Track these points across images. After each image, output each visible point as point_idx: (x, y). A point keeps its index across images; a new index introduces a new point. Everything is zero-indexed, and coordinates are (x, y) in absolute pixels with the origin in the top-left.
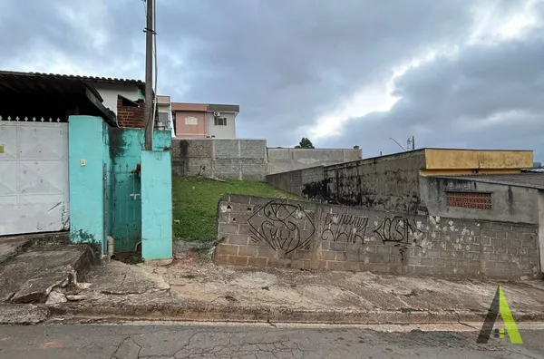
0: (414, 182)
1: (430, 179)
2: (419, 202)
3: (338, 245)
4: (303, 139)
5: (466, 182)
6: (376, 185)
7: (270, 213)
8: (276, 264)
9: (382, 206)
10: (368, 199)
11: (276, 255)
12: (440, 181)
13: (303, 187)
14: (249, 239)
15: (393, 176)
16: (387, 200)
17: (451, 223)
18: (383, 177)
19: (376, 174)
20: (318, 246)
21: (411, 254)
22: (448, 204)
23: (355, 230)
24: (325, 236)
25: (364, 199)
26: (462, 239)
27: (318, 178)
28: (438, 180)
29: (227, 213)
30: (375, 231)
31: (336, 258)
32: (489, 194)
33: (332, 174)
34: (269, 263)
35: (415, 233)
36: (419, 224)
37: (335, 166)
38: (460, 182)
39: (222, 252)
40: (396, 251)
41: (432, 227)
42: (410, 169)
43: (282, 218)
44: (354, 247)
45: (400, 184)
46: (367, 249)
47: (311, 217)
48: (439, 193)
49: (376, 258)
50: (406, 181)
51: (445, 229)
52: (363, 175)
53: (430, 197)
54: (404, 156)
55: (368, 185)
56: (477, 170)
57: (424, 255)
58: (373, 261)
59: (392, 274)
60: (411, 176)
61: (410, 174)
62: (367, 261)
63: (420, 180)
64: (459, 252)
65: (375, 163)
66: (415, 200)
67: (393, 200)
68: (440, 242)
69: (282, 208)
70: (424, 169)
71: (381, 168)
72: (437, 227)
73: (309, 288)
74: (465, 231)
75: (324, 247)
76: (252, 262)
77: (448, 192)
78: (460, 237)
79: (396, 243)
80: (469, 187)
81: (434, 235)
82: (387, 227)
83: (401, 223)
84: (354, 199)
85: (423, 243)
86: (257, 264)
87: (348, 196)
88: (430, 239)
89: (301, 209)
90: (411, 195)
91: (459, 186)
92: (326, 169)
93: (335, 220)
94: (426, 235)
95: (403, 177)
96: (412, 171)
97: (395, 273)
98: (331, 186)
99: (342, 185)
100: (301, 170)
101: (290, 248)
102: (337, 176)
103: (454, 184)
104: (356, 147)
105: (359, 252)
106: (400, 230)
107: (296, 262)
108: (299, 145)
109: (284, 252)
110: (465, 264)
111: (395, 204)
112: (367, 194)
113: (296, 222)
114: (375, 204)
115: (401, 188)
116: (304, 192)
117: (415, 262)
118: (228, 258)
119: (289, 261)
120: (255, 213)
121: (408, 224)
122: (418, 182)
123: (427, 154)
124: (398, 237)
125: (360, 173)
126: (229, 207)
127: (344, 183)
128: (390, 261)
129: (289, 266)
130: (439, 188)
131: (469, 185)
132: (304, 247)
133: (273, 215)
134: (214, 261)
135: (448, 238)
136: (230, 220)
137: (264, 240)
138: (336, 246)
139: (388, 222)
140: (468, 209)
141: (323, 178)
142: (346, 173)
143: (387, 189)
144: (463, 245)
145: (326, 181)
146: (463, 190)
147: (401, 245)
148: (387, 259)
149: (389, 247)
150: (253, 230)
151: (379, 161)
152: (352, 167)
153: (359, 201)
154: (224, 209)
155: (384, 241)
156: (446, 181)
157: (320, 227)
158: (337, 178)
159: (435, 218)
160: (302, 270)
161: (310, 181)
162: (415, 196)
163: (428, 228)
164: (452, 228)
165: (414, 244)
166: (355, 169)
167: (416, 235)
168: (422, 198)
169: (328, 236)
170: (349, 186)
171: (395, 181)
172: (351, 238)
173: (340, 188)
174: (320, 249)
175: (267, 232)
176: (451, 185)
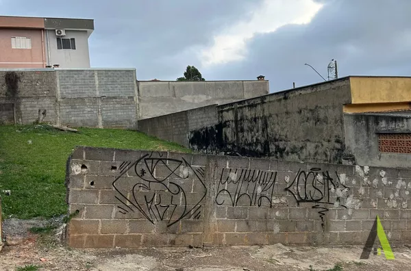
0: (336, 122)
1: (357, 117)
2: (343, 148)
3: (238, 210)
4: (189, 68)
5: (401, 119)
6: (287, 129)
7: (143, 172)
8: (154, 243)
10: (277, 147)
11: (154, 229)
12: (369, 119)
13: (189, 136)
14: (115, 210)
15: (309, 115)
16: (302, 148)
17: (383, 173)
18: (296, 117)
19: (287, 113)
20: (211, 213)
21: (334, 216)
22: (380, 149)
23: (259, 189)
24: (221, 199)
25: (272, 148)
26: (397, 195)
27: (210, 121)
28: (367, 117)
29: (81, 176)
30: (286, 189)
31: (237, 229)
33: (229, 116)
34: (146, 242)
35: (338, 190)
36: (343, 178)
37: (231, 104)
38: (395, 119)
39: (77, 230)
40: (315, 213)
41: (359, 180)
42: (330, 104)
43: (161, 178)
44: (259, 212)
45: (319, 126)
46: (277, 213)
47: (201, 174)
48: (368, 135)
49: (288, 225)
50: (326, 121)
51: (375, 181)
52: (270, 116)
53: (357, 141)
54: (322, 88)
55: (276, 129)
57: (350, 217)
58: (285, 229)
59: (310, 244)
60: (332, 114)
61: (330, 111)
62: (277, 229)
63: (345, 118)
64: (394, 211)
65: (285, 98)
66: (338, 146)
67: (310, 147)
68: (370, 200)
69: (160, 163)
70: (349, 105)
71: (293, 104)
72: (365, 179)
74: (400, 183)
75: (220, 214)
76: (121, 241)
77: (379, 134)
78: (394, 192)
79: (314, 204)
80: (405, 126)
81: (362, 191)
82: (302, 184)
83: (320, 177)
84: (259, 148)
85: (349, 202)
86: (128, 243)
87: (250, 145)
88: (357, 196)
89: (187, 164)
90: (333, 139)
91: (392, 126)
92: (221, 109)
93: (233, 176)
94: (352, 191)
95: (322, 116)
96: (334, 107)
97: (313, 243)
98: (228, 132)
99: (242, 130)
100: (186, 112)
101: (174, 219)
102: (236, 116)
103: (387, 123)
104: (261, 78)
105: (266, 219)
106: (318, 186)
107: (182, 237)
108: (183, 76)
109: (165, 225)
110: (402, 225)
111: (312, 152)
112: (276, 140)
113: (180, 183)
114: (287, 153)
115: (321, 131)
116: (192, 141)
117: (338, 227)
118: (85, 239)
119: (172, 237)
120: (122, 173)
121: (329, 178)
122: (342, 122)
123: (353, 82)
124: (317, 195)
125: (266, 113)
126: (84, 167)
127: (245, 128)
128: (306, 228)
129: (173, 243)
130: (368, 130)
131: (405, 123)
132: (193, 215)
133: (148, 175)
134: (64, 245)
135: (380, 193)
136: (86, 184)
137: (136, 211)
138: (235, 213)
139: (302, 177)
141: (216, 122)
142: (248, 113)
143: (301, 134)
144: (398, 201)
145: (221, 126)
146: (398, 131)
147: (320, 205)
148: (303, 225)
149: (304, 209)
150: (120, 198)
151: (291, 95)
152: (256, 106)
153: (265, 152)
154: (76, 169)
155: (298, 202)
156: (377, 119)
157: (213, 188)
158: (236, 121)
159: (362, 168)
160: (191, 247)
161: (199, 127)
162: (338, 141)
163: (354, 182)
164: (384, 181)
165: (337, 204)
166: (259, 107)
167: (339, 192)
168: (347, 143)
169: (225, 198)
170: (252, 130)
171: (312, 122)
172: (256, 200)
173: (240, 134)
174: (214, 218)
175: (140, 199)
176: (383, 124)
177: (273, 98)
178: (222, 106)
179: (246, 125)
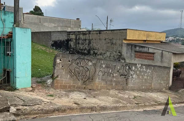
0: (120, 45)
1: (128, 45)
2: (121, 55)
3: (104, 77)
5: (144, 47)
6: (99, 45)
7: (78, 63)
8: (79, 88)
9: (101, 56)
10: (94, 52)
11: (80, 83)
12: (132, 46)
14: (69, 76)
15: (109, 41)
16: (105, 53)
17: (144, 67)
18: (104, 41)
19: (100, 39)
20: (96, 79)
21: (130, 81)
22: (135, 57)
23: (110, 71)
24: (99, 74)
25: (92, 52)
26: (147, 74)
27: (63, 38)
29: (59, 63)
30: (118, 71)
31: (103, 84)
32: (154, 53)
33: (73, 37)
34: (77, 87)
35: (132, 72)
36: (133, 68)
37: (75, 32)
38: (142, 47)
39: (57, 83)
40: (125, 80)
41: (138, 69)
42: (118, 38)
43: (83, 66)
44: (110, 78)
45: (112, 46)
46: (115, 79)
47: (95, 65)
48: (131, 51)
49: (117, 83)
50: (115, 44)
51: (142, 70)
52: (92, 39)
53: (127, 53)
54: (116, 32)
55: (94, 45)
56: (145, 41)
57: (134, 81)
58: (116, 85)
59: (122, 90)
60: (118, 42)
61: (118, 41)
62: (114, 84)
63: (123, 44)
64: (146, 80)
65: (100, 33)
66: (119, 54)
67: (108, 54)
68: (140, 76)
70: (125, 39)
71: (103, 36)
72: (139, 69)
73: (100, 97)
74: (148, 70)
75: (99, 79)
76: (70, 87)
77: (135, 52)
78: (146, 73)
79: (125, 76)
80: (145, 50)
81: (138, 72)
84: (86, 51)
85: (134, 76)
86: (72, 88)
87: (82, 50)
88: (137, 74)
89: (91, 61)
90: (118, 52)
91: (141, 49)
92: (69, 33)
93: (104, 66)
94: (136, 72)
95: (114, 42)
96: (120, 40)
97: (124, 89)
98: (72, 44)
99: (79, 43)
101: (85, 80)
102: (76, 38)
103: (139, 48)
104: (78, 19)
105: (111, 81)
106: (127, 70)
107: (88, 86)
108: (33, 10)
109: (83, 82)
110: (147, 84)
111: (109, 56)
112: (94, 49)
113: (89, 67)
114: (98, 55)
115: (113, 48)
116: (53, 45)
117: (130, 84)
118: (59, 86)
119: (84, 86)
120: (72, 63)
121: (130, 68)
122: (122, 45)
123: (128, 31)
124: (126, 73)
125: (91, 38)
126: (60, 60)
128: (122, 85)
129: (85, 88)
130: (132, 49)
131: (146, 49)
132: (91, 79)
133: (79, 64)
134: (53, 88)
135: (143, 74)
136: (61, 67)
137: (75, 76)
138: (103, 79)
140: (144, 60)
141: (66, 38)
142: (82, 37)
143: (105, 48)
144: (147, 76)
145: (68, 40)
146: (143, 51)
148: (121, 83)
149: (122, 78)
150: (71, 71)
151: (102, 32)
152: (86, 34)
153: (89, 53)
154: (58, 61)
155: (121, 75)
156: (136, 46)
157: (98, 70)
158: (76, 39)
159: (139, 65)
160: (90, 90)
161: (57, 39)
162: (119, 52)
163: (136, 70)
164: (144, 69)
165: (131, 77)
166: (87, 35)
167: (132, 73)
168: (123, 54)
169: (101, 74)
170: (83, 44)
171: (110, 44)
172: (109, 74)
173: (77, 45)
174: (97, 80)
175: (76, 73)
176: (138, 48)
177: (95, 32)
178: (70, 32)
179: (80, 42)
